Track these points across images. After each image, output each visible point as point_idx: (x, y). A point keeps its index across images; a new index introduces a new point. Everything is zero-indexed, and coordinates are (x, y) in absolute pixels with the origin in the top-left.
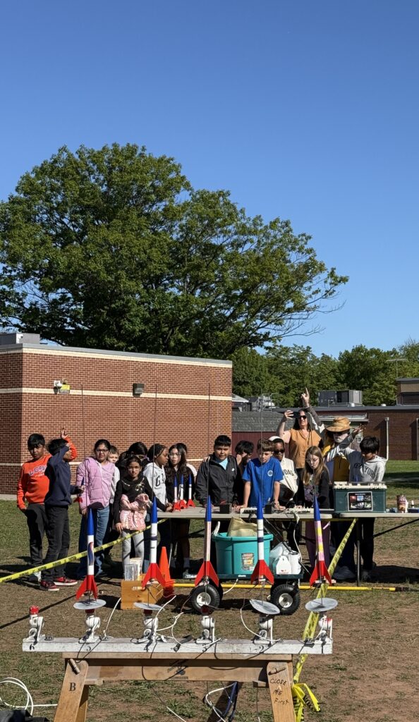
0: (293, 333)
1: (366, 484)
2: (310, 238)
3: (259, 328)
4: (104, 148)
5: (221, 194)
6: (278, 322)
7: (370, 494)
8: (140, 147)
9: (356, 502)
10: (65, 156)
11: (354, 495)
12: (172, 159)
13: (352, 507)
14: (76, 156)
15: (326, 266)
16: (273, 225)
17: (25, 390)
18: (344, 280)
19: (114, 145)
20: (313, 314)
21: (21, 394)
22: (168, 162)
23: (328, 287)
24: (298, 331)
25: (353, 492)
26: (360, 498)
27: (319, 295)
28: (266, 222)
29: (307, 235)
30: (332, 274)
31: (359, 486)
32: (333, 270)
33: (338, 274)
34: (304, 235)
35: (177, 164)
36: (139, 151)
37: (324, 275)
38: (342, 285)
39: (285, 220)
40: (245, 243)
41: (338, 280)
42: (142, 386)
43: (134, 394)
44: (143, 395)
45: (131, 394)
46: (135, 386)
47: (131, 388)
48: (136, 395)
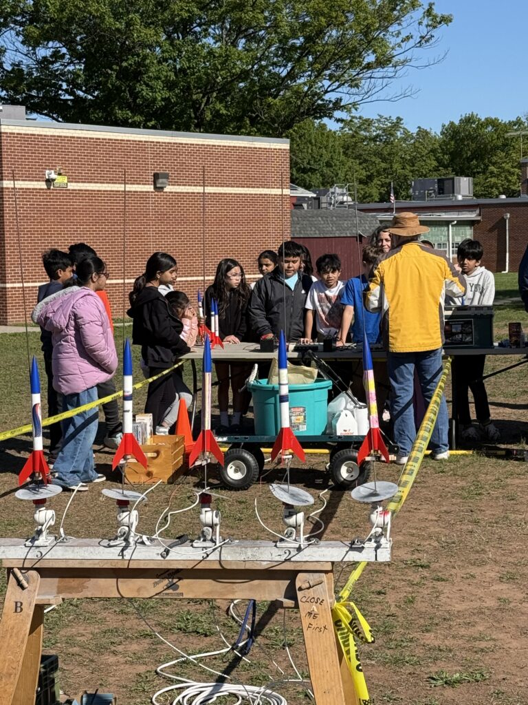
3: (326, 92)
6: (354, 83)
17: (6, 184)
18: (446, 20)
20: (402, 71)
21: (1, 189)
23: (423, 30)
27: (411, 43)
30: (429, 12)
32: (431, 5)
33: (437, 11)
37: (418, 13)
38: (443, 26)
41: (436, 20)
42: (166, 176)
43: (155, 188)
44: (168, 189)
45: (150, 188)
46: (156, 176)
47: (151, 179)
48: (158, 189)
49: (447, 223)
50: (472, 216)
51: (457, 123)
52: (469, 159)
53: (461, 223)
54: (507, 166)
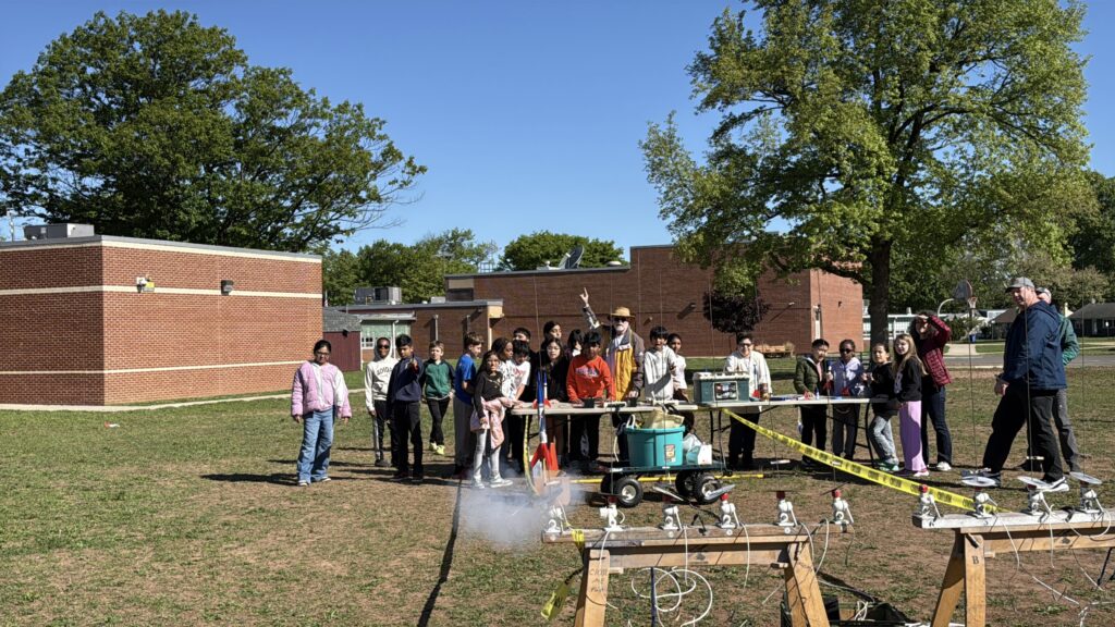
0: (371, 225)
1: (730, 374)
2: (384, 122)
3: (331, 220)
4: (149, 15)
5: (282, 72)
6: (351, 214)
7: (734, 384)
8: (192, 15)
9: (722, 392)
10: (102, 21)
11: (719, 385)
12: (225, 31)
13: (718, 397)
14: (117, 23)
15: (403, 155)
16: (343, 108)
17: (105, 288)
18: (422, 169)
19: (160, 11)
20: (384, 205)
21: (101, 293)
22: (221, 33)
23: (406, 177)
24: (376, 224)
25: (719, 383)
26: (725, 388)
27: (397, 185)
28: (334, 105)
29: (381, 119)
30: (410, 163)
31: (724, 376)
32: (411, 159)
33: (417, 163)
34: (377, 120)
35: (230, 37)
36: (190, 20)
37: (402, 163)
38: (419, 176)
39: (357, 103)
40: (310, 126)
41: (415, 170)
42: (231, 283)
43: (223, 292)
44: (232, 293)
45: (219, 292)
46: (224, 283)
47: (219, 285)
48: (225, 293)
49: (391, 322)
50: (409, 316)
51: (371, 246)
52: (382, 275)
53: (402, 322)
54: (416, 280)
